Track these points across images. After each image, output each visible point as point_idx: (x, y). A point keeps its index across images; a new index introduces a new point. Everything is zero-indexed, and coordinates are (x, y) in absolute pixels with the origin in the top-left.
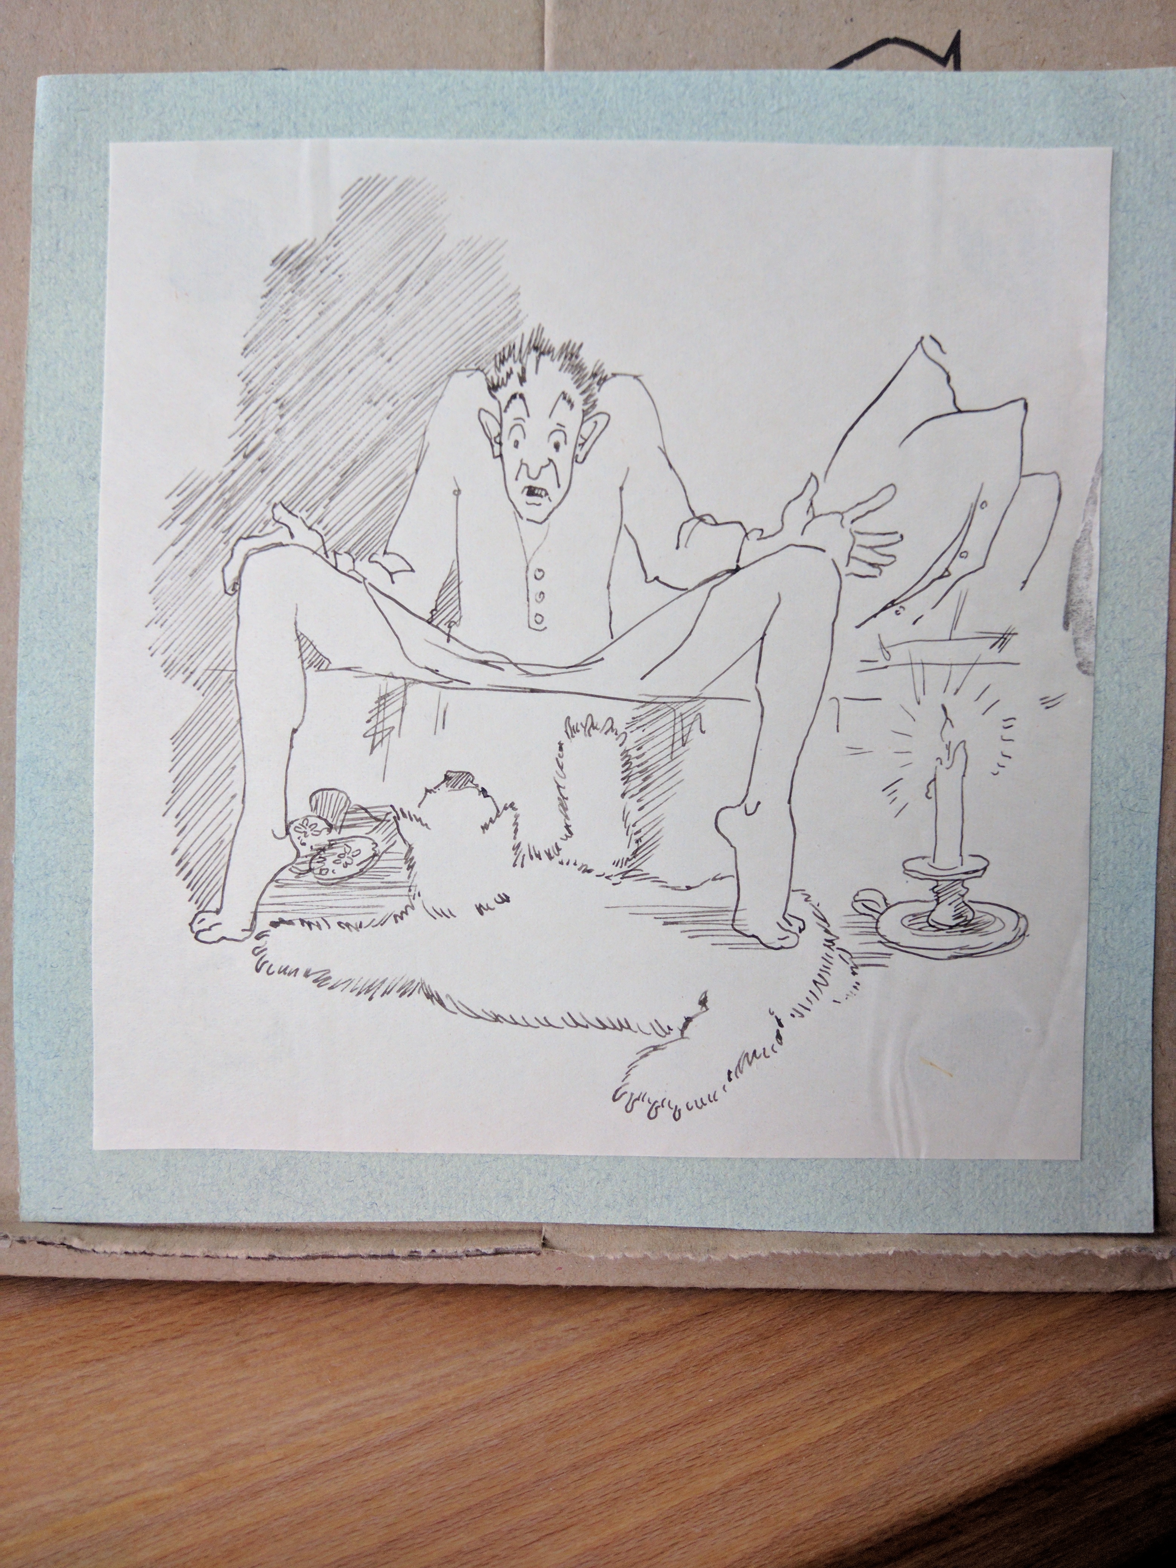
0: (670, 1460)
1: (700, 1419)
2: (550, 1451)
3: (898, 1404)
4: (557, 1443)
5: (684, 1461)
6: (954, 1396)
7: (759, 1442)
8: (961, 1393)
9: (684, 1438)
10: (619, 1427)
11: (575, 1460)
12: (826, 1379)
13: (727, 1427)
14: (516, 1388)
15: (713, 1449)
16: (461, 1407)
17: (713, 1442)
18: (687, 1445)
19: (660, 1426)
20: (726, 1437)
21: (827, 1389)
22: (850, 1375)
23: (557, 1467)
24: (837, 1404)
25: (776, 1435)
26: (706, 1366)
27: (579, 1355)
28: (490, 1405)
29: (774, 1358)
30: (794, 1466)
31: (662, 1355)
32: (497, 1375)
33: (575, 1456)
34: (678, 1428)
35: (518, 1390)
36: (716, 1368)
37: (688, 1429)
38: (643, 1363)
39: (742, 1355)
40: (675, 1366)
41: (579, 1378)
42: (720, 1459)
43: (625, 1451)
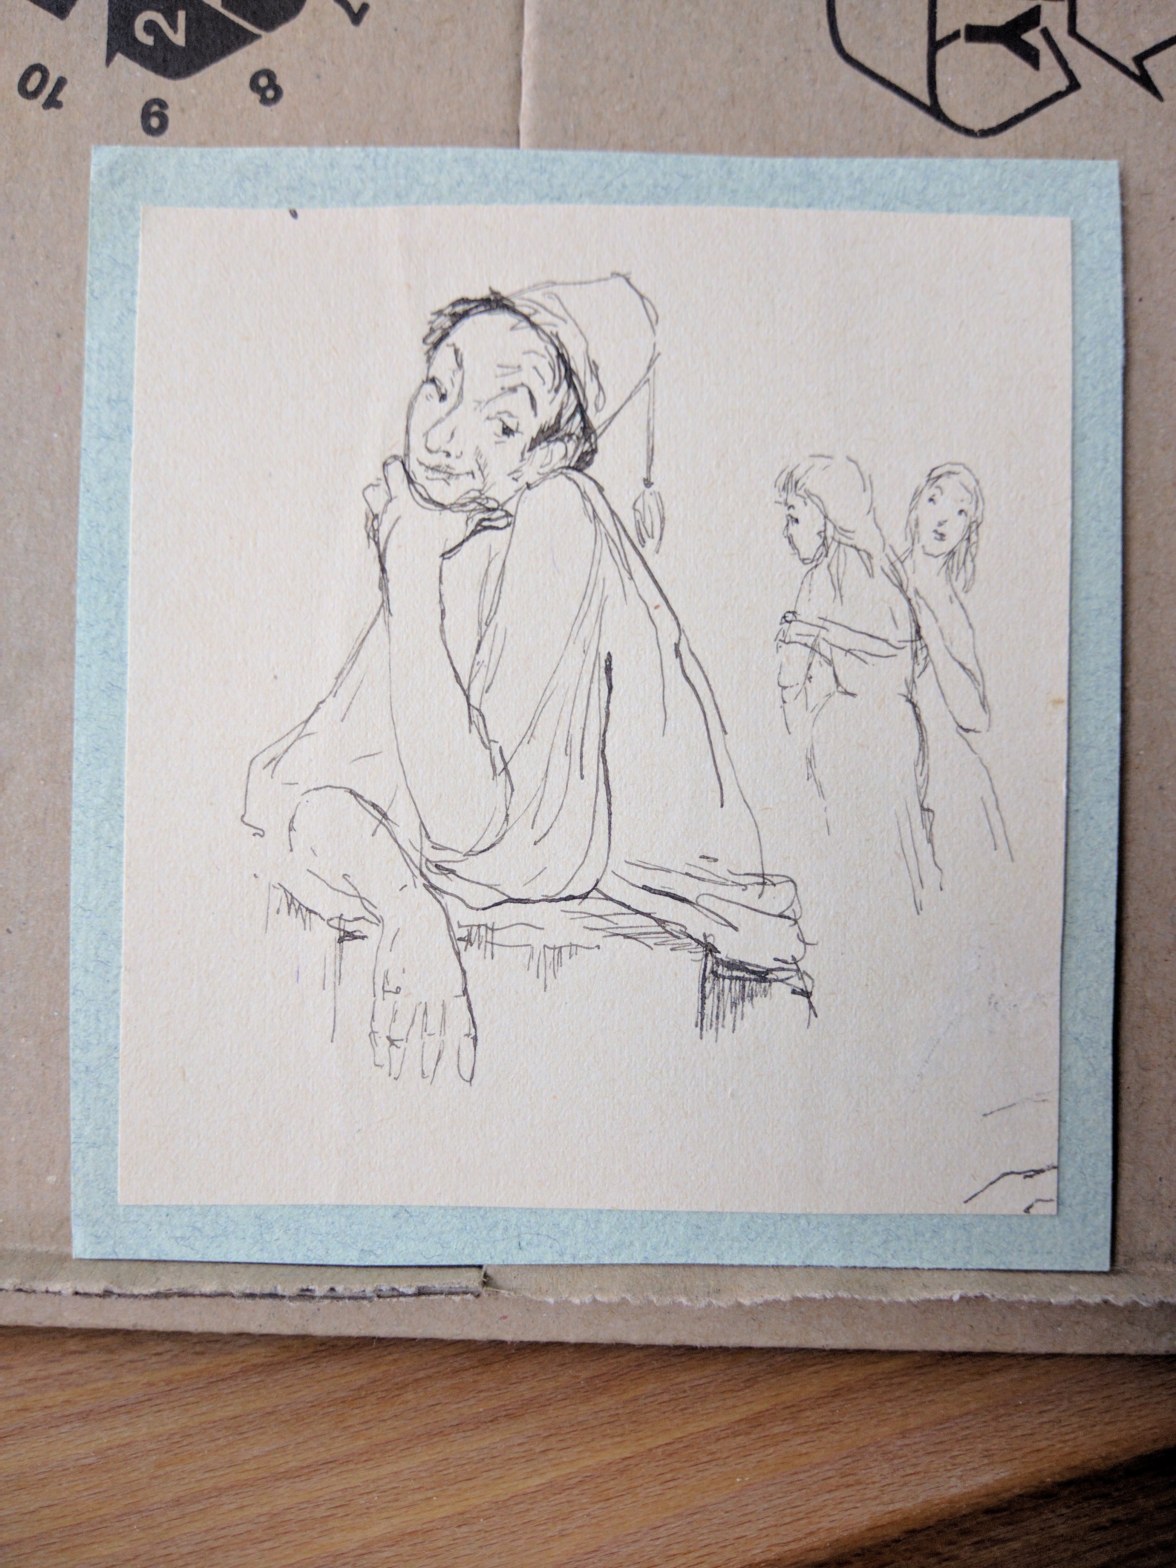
0: (305, 1505)
1: (364, 1458)
2: (156, 1478)
3: (632, 1461)
4: (168, 1469)
5: (323, 1508)
6: (710, 1458)
7: (430, 1494)
8: (718, 1455)
9: (334, 1479)
10: (256, 1457)
11: (182, 1494)
12: (548, 1422)
13: (395, 1470)
15: (365, 1497)
17: (372, 1487)
18: (334, 1489)
19: (309, 1461)
20: (390, 1482)
21: (546, 1434)
23: (156, 1499)
24: (551, 1455)
25: (456, 1486)
26: (397, 1393)
27: (244, 1364)
28: (107, 1414)
29: (489, 1390)
30: (464, 1529)
31: (346, 1374)
32: (131, 1378)
33: (184, 1488)
34: (331, 1465)
35: (149, 1400)
36: (410, 1396)
37: (343, 1469)
38: (319, 1382)
39: (449, 1383)
40: (361, 1388)
41: (232, 1392)
42: (372, 1510)
43: (252, 1488)
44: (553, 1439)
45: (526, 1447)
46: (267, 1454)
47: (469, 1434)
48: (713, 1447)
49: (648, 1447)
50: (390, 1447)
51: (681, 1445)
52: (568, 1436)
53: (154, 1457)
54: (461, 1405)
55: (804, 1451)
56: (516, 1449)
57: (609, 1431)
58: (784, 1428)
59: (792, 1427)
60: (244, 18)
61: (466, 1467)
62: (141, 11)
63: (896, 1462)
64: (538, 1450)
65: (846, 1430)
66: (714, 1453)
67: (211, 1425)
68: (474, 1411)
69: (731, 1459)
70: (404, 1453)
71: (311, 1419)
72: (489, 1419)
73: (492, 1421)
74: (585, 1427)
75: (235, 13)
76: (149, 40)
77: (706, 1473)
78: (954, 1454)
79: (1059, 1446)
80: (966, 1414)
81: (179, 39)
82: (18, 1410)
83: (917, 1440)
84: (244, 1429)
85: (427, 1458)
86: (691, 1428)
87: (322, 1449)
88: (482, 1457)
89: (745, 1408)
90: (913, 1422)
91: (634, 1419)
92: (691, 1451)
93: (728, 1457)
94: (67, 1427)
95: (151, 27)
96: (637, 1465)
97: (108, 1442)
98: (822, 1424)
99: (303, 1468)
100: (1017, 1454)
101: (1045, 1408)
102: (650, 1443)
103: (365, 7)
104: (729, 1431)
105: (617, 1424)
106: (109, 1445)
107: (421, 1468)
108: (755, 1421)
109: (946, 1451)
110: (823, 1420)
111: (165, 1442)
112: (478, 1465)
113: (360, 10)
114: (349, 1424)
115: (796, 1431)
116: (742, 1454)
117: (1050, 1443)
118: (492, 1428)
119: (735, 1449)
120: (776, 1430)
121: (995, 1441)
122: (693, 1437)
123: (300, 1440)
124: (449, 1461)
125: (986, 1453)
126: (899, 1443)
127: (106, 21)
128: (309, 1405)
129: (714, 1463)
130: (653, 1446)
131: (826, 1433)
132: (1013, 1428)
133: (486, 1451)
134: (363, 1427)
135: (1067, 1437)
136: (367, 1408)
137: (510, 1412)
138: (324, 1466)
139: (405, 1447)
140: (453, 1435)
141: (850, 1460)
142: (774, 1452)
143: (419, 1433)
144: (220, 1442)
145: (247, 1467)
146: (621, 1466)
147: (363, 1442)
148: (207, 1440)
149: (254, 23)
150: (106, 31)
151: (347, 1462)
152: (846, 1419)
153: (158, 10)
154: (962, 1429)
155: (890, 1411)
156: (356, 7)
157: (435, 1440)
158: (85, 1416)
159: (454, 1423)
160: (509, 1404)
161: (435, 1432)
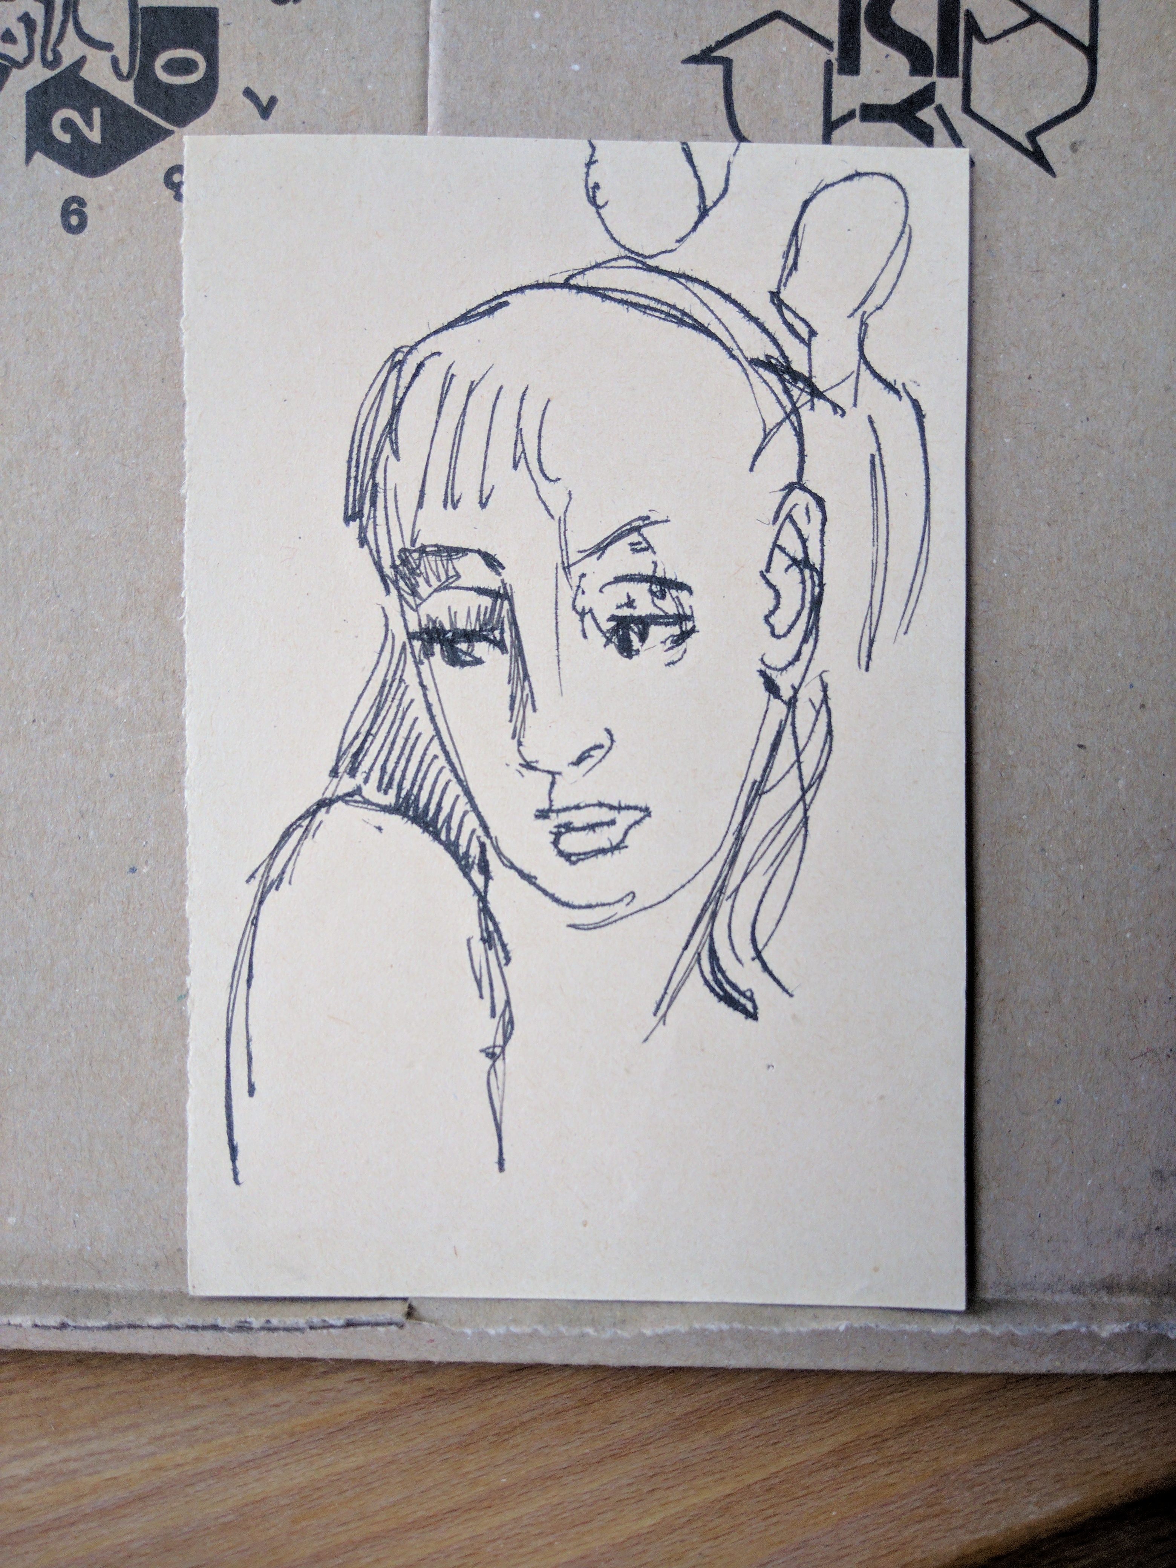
2: (293, 1533)
3: (734, 1498)
4: (304, 1523)
6: (804, 1492)
7: (552, 1538)
13: (517, 1516)
17: (496, 1534)
18: (463, 1537)
19: (434, 1511)
44: (659, 1479)
45: (634, 1488)
48: (806, 1482)
49: (747, 1482)
51: (777, 1480)
52: (672, 1475)
55: (891, 1482)
56: (625, 1490)
57: (708, 1469)
58: (869, 1459)
59: (876, 1457)
60: (157, 114)
61: (581, 1509)
62: (57, 109)
63: (975, 1489)
64: (645, 1490)
65: (926, 1459)
66: (807, 1487)
67: (337, 1477)
69: (824, 1493)
70: (522, 1499)
72: (596, 1460)
74: (686, 1464)
75: (149, 109)
76: (66, 138)
77: (805, 1507)
78: (1030, 1479)
79: (1123, 1468)
80: (1035, 1439)
81: (95, 136)
82: (153, 1469)
83: (993, 1467)
84: (369, 1479)
86: (784, 1463)
88: (595, 1499)
89: (832, 1440)
90: (990, 1448)
91: (731, 1454)
92: (787, 1486)
93: (821, 1491)
94: (202, 1485)
95: (67, 125)
96: (739, 1502)
97: (243, 1498)
98: (903, 1454)
99: (430, 1517)
100: (1088, 1478)
101: (1107, 1430)
102: (749, 1479)
103: (273, 100)
104: (820, 1464)
105: (715, 1460)
107: (540, 1513)
108: (842, 1453)
109: (1020, 1477)
110: (905, 1450)
111: (297, 1497)
112: (593, 1508)
113: (268, 104)
115: (881, 1462)
116: (835, 1487)
117: (1115, 1465)
119: (829, 1481)
120: (864, 1461)
121: (1066, 1465)
122: (788, 1470)
124: (565, 1504)
125: (1057, 1478)
126: (977, 1470)
127: (24, 119)
129: (809, 1497)
131: (907, 1463)
132: (1080, 1451)
135: (1130, 1459)
137: (613, 1452)
142: (865, 1483)
143: (533, 1477)
144: (347, 1494)
145: (377, 1519)
146: (723, 1503)
148: (336, 1492)
149: (166, 119)
150: (25, 129)
151: (470, 1509)
152: (925, 1448)
153: (74, 108)
154: (1034, 1454)
155: (965, 1438)
156: (264, 100)
157: (549, 1483)
158: (216, 1473)
159: (565, 1465)
160: (612, 1445)
161: (547, 1475)
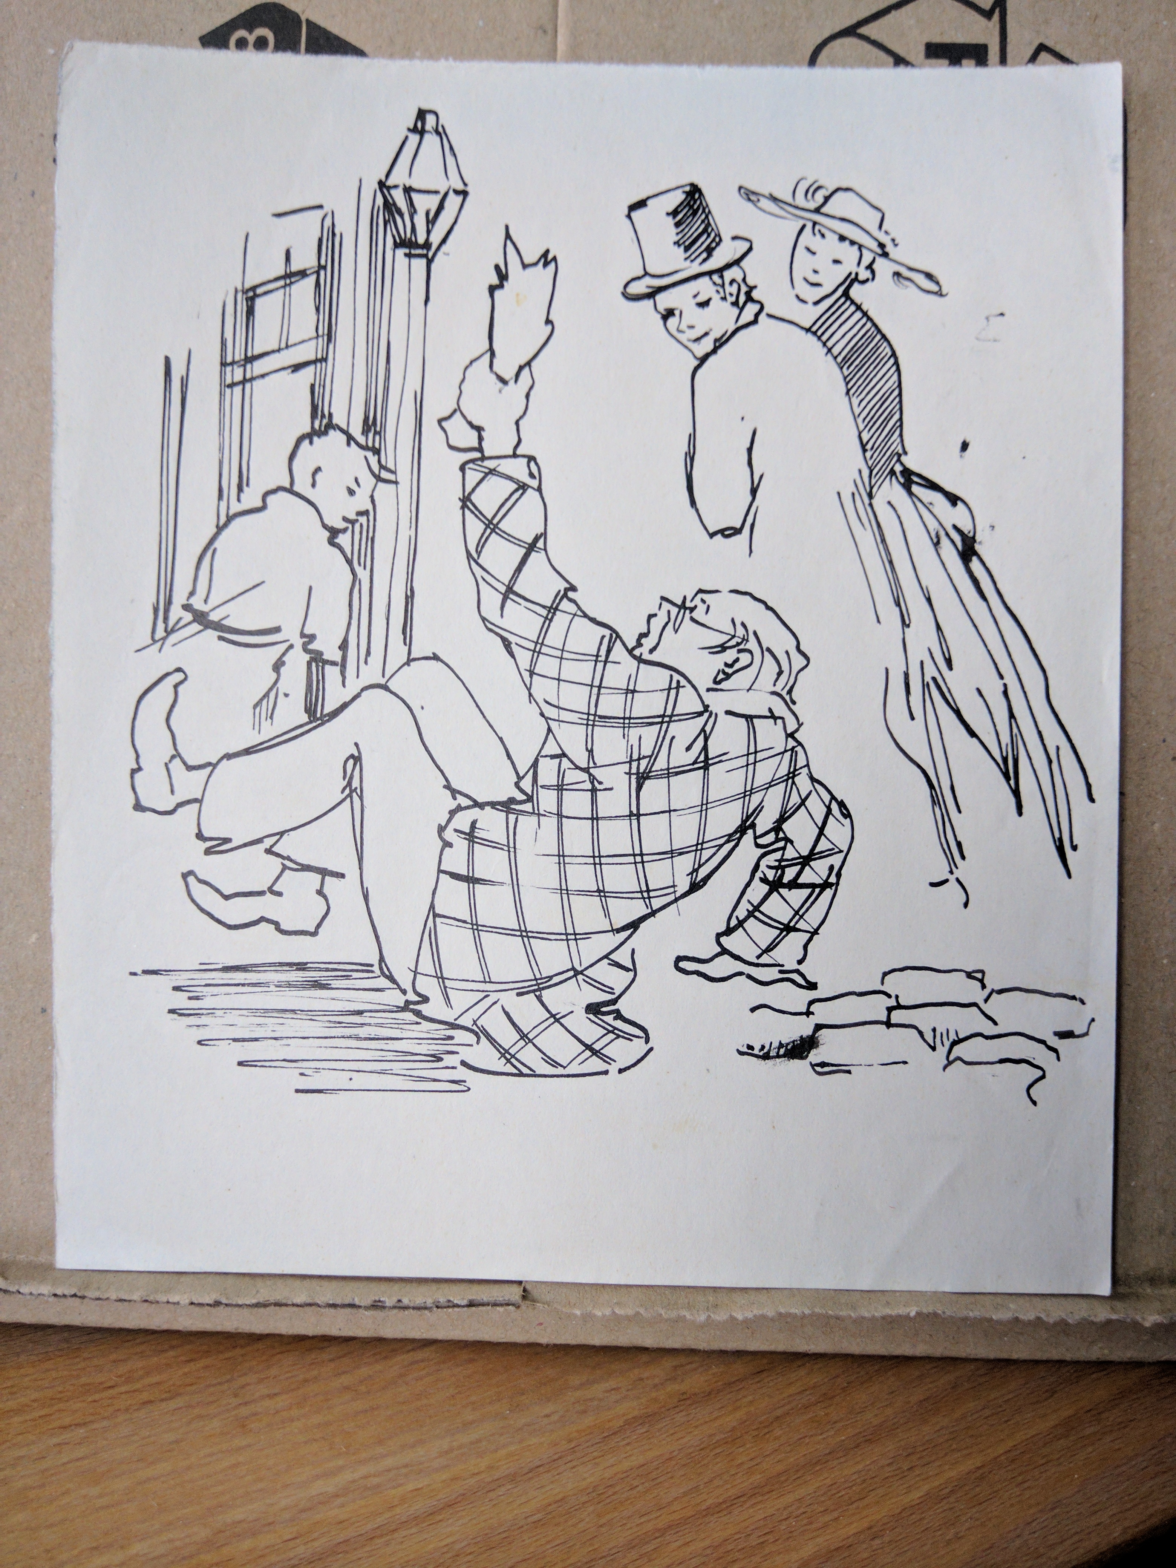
0: (739, 1536)
1: (766, 1489)
2: (602, 1526)
3: (984, 1470)
4: (608, 1517)
5: (754, 1536)
6: (1044, 1461)
7: (834, 1515)
8: (1051, 1457)
9: (751, 1511)
10: (676, 1499)
11: (630, 1538)
12: (902, 1443)
13: (798, 1497)
14: (556, 1457)
15: (784, 1523)
16: (496, 1477)
17: (785, 1515)
18: (755, 1519)
19: (722, 1498)
20: (798, 1509)
21: (905, 1454)
22: (927, 1438)
23: (612, 1545)
25: (854, 1506)
26: (766, 1430)
27: (625, 1418)
28: (530, 1475)
29: (841, 1420)
30: (878, 1541)
31: (716, 1418)
32: (534, 1440)
33: (630, 1532)
34: (742, 1499)
35: (560, 1458)
36: (778, 1432)
37: (754, 1501)
38: (696, 1427)
39: (805, 1417)
40: (733, 1429)
41: (628, 1444)
42: (794, 1534)
43: (687, 1526)
44: (915, 1457)
45: (894, 1467)
46: (685, 1494)
47: (842, 1460)
48: (1045, 1451)
49: (993, 1455)
50: (783, 1479)
51: (1019, 1452)
52: (924, 1454)
53: (591, 1509)
54: (824, 1436)
55: (1116, 1447)
57: (954, 1446)
58: (1093, 1429)
59: (1098, 1428)
64: (904, 1469)
66: (1046, 1457)
67: (625, 1475)
68: (838, 1440)
69: (1062, 1460)
71: (706, 1462)
72: (853, 1445)
73: (856, 1447)
74: (934, 1445)
77: (1049, 1473)
84: (654, 1475)
85: (818, 1485)
86: (1019, 1437)
87: (729, 1486)
91: (971, 1434)
92: (1028, 1456)
93: (1058, 1459)
96: (989, 1473)
98: (1120, 1422)
102: (994, 1452)
105: (959, 1439)
106: (546, 1501)
107: (819, 1493)
108: (1067, 1426)
110: (1121, 1419)
111: (594, 1494)
112: (862, 1486)
114: (740, 1461)
115: (1103, 1431)
116: (1071, 1454)
118: (859, 1453)
119: (1063, 1450)
120: (1087, 1432)
122: (1026, 1443)
123: (706, 1480)
124: (839, 1484)
128: (698, 1448)
129: (1049, 1465)
130: (996, 1454)
131: (1127, 1430)
133: (863, 1473)
134: (752, 1463)
136: (748, 1446)
137: (868, 1437)
138: (738, 1500)
139: (795, 1477)
140: (830, 1463)
141: (1153, 1452)
142: (1095, 1449)
143: (802, 1464)
144: (639, 1489)
145: (672, 1509)
146: (978, 1473)
147: (759, 1476)
148: (627, 1488)
151: (754, 1495)
152: (1138, 1417)
157: (817, 1468)
158: (513, 1478)
159: (827, 1451)
160: (864, 1431)
161: (814, 1461)
